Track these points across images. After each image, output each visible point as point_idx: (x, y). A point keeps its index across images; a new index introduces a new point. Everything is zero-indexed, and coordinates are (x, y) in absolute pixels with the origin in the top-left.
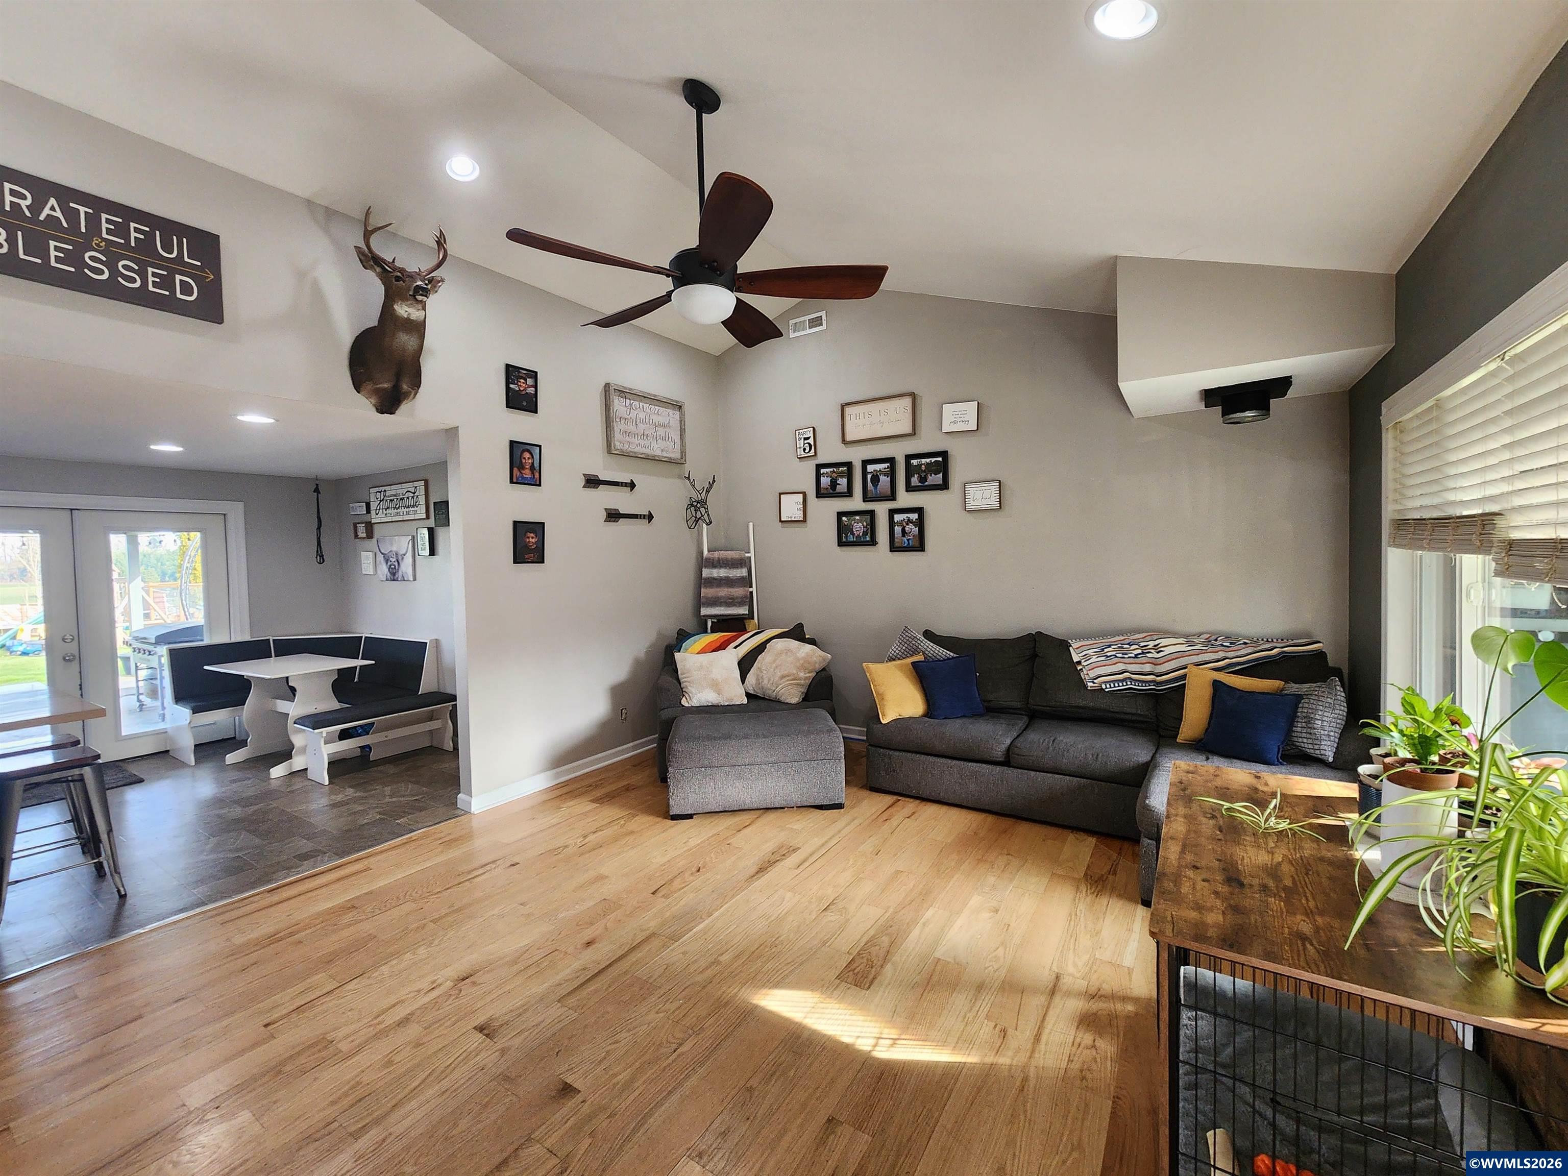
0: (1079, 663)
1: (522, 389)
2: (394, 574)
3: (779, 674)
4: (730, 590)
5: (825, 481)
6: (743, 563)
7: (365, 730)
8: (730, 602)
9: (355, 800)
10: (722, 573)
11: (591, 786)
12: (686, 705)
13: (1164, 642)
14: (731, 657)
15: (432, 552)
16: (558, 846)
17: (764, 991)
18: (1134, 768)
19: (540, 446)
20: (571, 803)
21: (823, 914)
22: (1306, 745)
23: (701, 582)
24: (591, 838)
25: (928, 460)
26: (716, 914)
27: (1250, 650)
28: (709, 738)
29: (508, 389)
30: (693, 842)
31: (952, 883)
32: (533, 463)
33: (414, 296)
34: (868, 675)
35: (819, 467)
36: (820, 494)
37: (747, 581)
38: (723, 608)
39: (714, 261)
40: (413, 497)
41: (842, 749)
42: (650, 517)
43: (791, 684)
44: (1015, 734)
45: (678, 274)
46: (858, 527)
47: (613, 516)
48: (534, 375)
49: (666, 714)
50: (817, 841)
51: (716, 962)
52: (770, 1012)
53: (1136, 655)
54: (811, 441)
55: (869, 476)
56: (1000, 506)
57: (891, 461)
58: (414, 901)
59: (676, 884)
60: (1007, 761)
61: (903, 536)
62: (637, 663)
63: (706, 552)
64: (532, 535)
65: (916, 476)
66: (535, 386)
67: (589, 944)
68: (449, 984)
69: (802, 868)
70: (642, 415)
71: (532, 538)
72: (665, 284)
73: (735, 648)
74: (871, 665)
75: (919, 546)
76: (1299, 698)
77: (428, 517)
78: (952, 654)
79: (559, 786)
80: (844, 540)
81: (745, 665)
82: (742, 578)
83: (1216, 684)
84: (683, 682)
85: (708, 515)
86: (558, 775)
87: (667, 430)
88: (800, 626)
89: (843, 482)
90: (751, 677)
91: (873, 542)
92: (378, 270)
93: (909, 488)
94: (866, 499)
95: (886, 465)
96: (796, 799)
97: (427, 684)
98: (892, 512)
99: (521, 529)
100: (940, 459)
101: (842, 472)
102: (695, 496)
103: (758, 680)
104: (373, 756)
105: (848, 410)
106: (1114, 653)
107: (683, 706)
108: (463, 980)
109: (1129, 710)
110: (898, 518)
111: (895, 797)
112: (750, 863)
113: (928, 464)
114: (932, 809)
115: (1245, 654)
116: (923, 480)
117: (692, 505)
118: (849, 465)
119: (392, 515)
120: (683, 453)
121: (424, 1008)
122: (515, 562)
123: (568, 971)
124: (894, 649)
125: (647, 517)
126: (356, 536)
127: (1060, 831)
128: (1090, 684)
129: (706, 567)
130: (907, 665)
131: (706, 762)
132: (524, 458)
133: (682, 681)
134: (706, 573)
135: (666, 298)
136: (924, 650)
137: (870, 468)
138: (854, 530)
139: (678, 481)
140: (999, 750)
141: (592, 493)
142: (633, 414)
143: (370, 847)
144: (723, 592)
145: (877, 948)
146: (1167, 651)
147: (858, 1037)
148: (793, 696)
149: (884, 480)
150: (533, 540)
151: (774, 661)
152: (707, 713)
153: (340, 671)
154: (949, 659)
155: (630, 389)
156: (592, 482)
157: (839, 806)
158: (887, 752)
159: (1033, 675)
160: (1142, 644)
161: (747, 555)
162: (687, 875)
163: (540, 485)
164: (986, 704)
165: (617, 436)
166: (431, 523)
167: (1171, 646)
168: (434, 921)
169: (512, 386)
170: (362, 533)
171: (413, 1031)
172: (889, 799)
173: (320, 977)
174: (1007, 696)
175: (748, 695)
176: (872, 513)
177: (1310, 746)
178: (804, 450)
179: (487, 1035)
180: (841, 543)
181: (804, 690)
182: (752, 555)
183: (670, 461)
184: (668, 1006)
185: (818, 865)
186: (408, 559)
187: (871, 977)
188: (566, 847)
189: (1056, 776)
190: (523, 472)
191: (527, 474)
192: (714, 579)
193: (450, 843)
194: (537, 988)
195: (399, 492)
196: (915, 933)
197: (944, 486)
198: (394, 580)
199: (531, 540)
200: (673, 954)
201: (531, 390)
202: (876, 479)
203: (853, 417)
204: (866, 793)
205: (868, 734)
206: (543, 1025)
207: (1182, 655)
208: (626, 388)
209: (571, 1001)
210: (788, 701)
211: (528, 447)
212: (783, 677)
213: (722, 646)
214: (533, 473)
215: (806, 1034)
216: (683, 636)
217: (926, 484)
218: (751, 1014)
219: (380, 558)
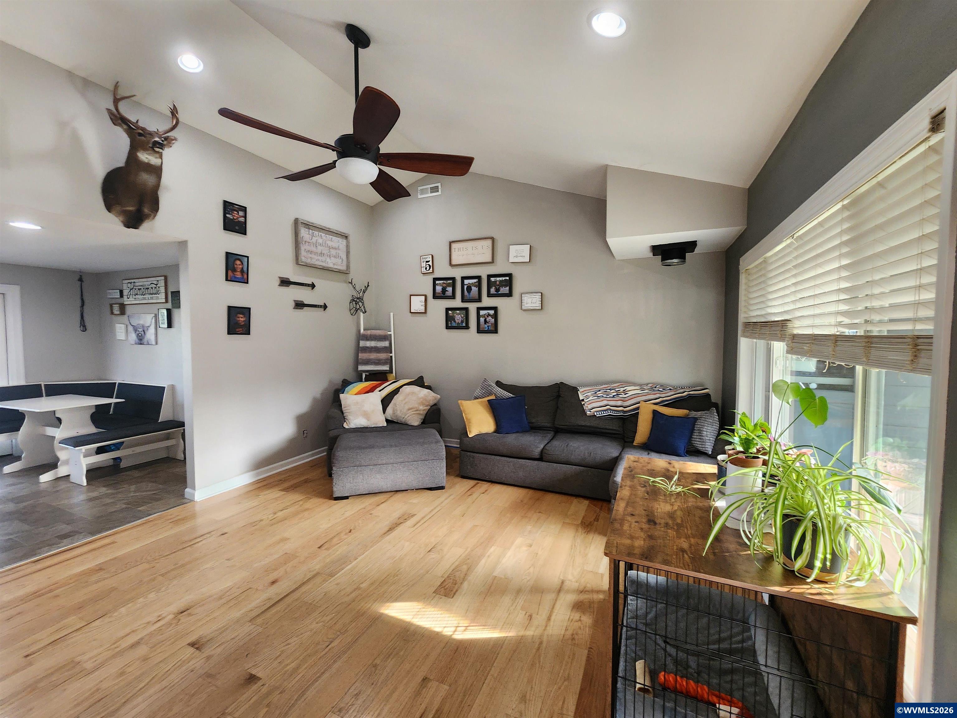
0: (583, 400)
1: (235, 218)
2: (141, 340)
3: (407, 407)
4: (378, 355)
5: (439, 289)
6: (386, 338)
7: (117, 447)
8: (378, 362)
9: (107, 495)
10: (372, 344)
11: (281, 481)
12: (347, 427)
13: (628, 388)
14: (377, 397)
15: (170, 325)
16: (255, 520)
17: (388, 604)
18: (610, 460)
19: (248, 257)
20: (267, 492)
21: (429, 553)
22: (698, 445)
23: (359, 349)
24: (280, 514)
25: (501, 279)
26: (360, 558)
27: (673, 393)
28: (360, 448)
29: (225, 217)
30: (348, 514)
31: (505, 531)
32: (242, 268)
33: (152, 148)
34: (461, 408)
35: (435, 280)
36: (435, 297)
37: (389, 349)
38: (372, 366)
39: (364, 144)
40: (155, 288)
41: (444, 453)
42: (325, 307)
43: (414, 414)
44: (546, 442)
45: (340, 150)
46: (459, 317)
47: (299, 305)
48: (244, 209)
49: (332, 433)
50: (427, 510)
51: (358, 588)
52: (392, 617)
53: (613, 396)
54: (430, 263)
55: (465, 287)
56: (542, 308)
57: (479, 278)
58: (148, 562)
59: (335, 540)
60: (541, 459)
61: (485, 324)
62: (315, 401)
63: (362, 331)
64: (241, 316)
65: (493, 288)
66: (245, 217)
67: (273, 583)
68: (171, 616)
69: (416, 527)
70: (320, 241)
71: (242, 318)
72: (331, 156)
73: (380, 391)
74: (463, 402)
75: (495, 331)
76: (696, 419)
77: (167, 302)
78: (511, 395)
79: (259, 481)
80: (450, 325)
81: (386, 402)
82: (385, 347)
83: (655, 412)
84: (346, 412)
85: (364, 307)
86: (258, 474)
87: (338, 251)
88: (421, 378)
89: (450, 289)
90: (389, 410)
91: (467, 327)
92: (125, 127)
93: (489, 295)
94: (463, 300)
95: (476, 280)
96: (416, 484)
97: (165, 415)
98: (479, 309)
99: (233, 311)
100: (508, 278)
101: (449, 283)
102: (355, 294)
103: (394, 411)
104: (123, 465)
105: (454, 246)
106: (601, 395)
107: (345, 428)
108: (182, 613)
109: (607, 427)
110: (482, 312)
111: (476, 481)
112: (385, 525)
113: (500, 281)
114: (497, 488)
115: (670, 395)
116: (497, 290)
117: (353, 300)
118: (453, 279)
119: (140, 299)
120: (348, 267)
121: (151, 635)
122: (228, 334)
123: (258, 601)
124: (478, 392)
125: (323, 307)
126: (112, 313)
127: (569, 497)
128: (588, 413)
129: (363, 340)
130: (484, 401)
131: (358, 463)
132: (236, 264)
133: (344, 412)
134: (362, 344)
135: (332, 166)
136: (495, 392)
137: (466, 282)
138: (456, 319)
139: (345, 285)
140: (536, 452)
141: (284, 289)
142: (314, 239)
143: (116, 527)
144: (373, 356)
145: (460, 572)
146: (630, 393)
147: (445, 627)
148: (415, 421)
149: (475, 289)
150: (242, 319)
151: (405, 399)
152: (360, 432)
153: (97, 407)
154: (510, 398)
155: (312, 223)
156: (285, 282)
157: (442, 488)
158: (472, 454)
159: (558, 407)
160: (617, 390)
161: (389, 333)
162: (342, 534)
163: (247, 283)
164: (531, 425)
165: (303, 253)
166: (169, 306)
167: (632, 390)
168: (163, 575)
169: (228, 215)
170: (116, 310)
171: (142, 650)
172: (472, 483)
173: (71, 619)
174: (543, 420)
175: (387, 421)
176: (466, 309)
177: (701, 446)
178: (426, 268)
179: (197, 649)
180: (448, 327)
181: (423, 417)
182: (392, 333)
183: (340, 272)
184: (324, 618)
185: (426, 524)
186: (152, 331)
187: (455, 590)
188: (261, 520)
189: (568, 466)
190: (235, 273)
191: (238, 275)
192: (367, 347)
193: (177, 522)
194: (236, 614)
195: (145, 283)
196: (483, 561)
197: (510, 294)
198: (141, 344)
199: (240, 319)
200: (330, 586)
201: (242, 219)
202: (469, 289)
203: (457, 250)
204: (458, 480)
205: (461, 443)
206: (237, 639)
207: (637, 395)
208: (309, 222)
209: (259, 621)
210: (412, 424)
211: (240, 257)
212: (409, 409)
213: (372, 390)
214: (242, 275)
215: (412, 628)
216: (346, 383)
217: (499, 293)
218: (379, 619)
219: (130, 329)
